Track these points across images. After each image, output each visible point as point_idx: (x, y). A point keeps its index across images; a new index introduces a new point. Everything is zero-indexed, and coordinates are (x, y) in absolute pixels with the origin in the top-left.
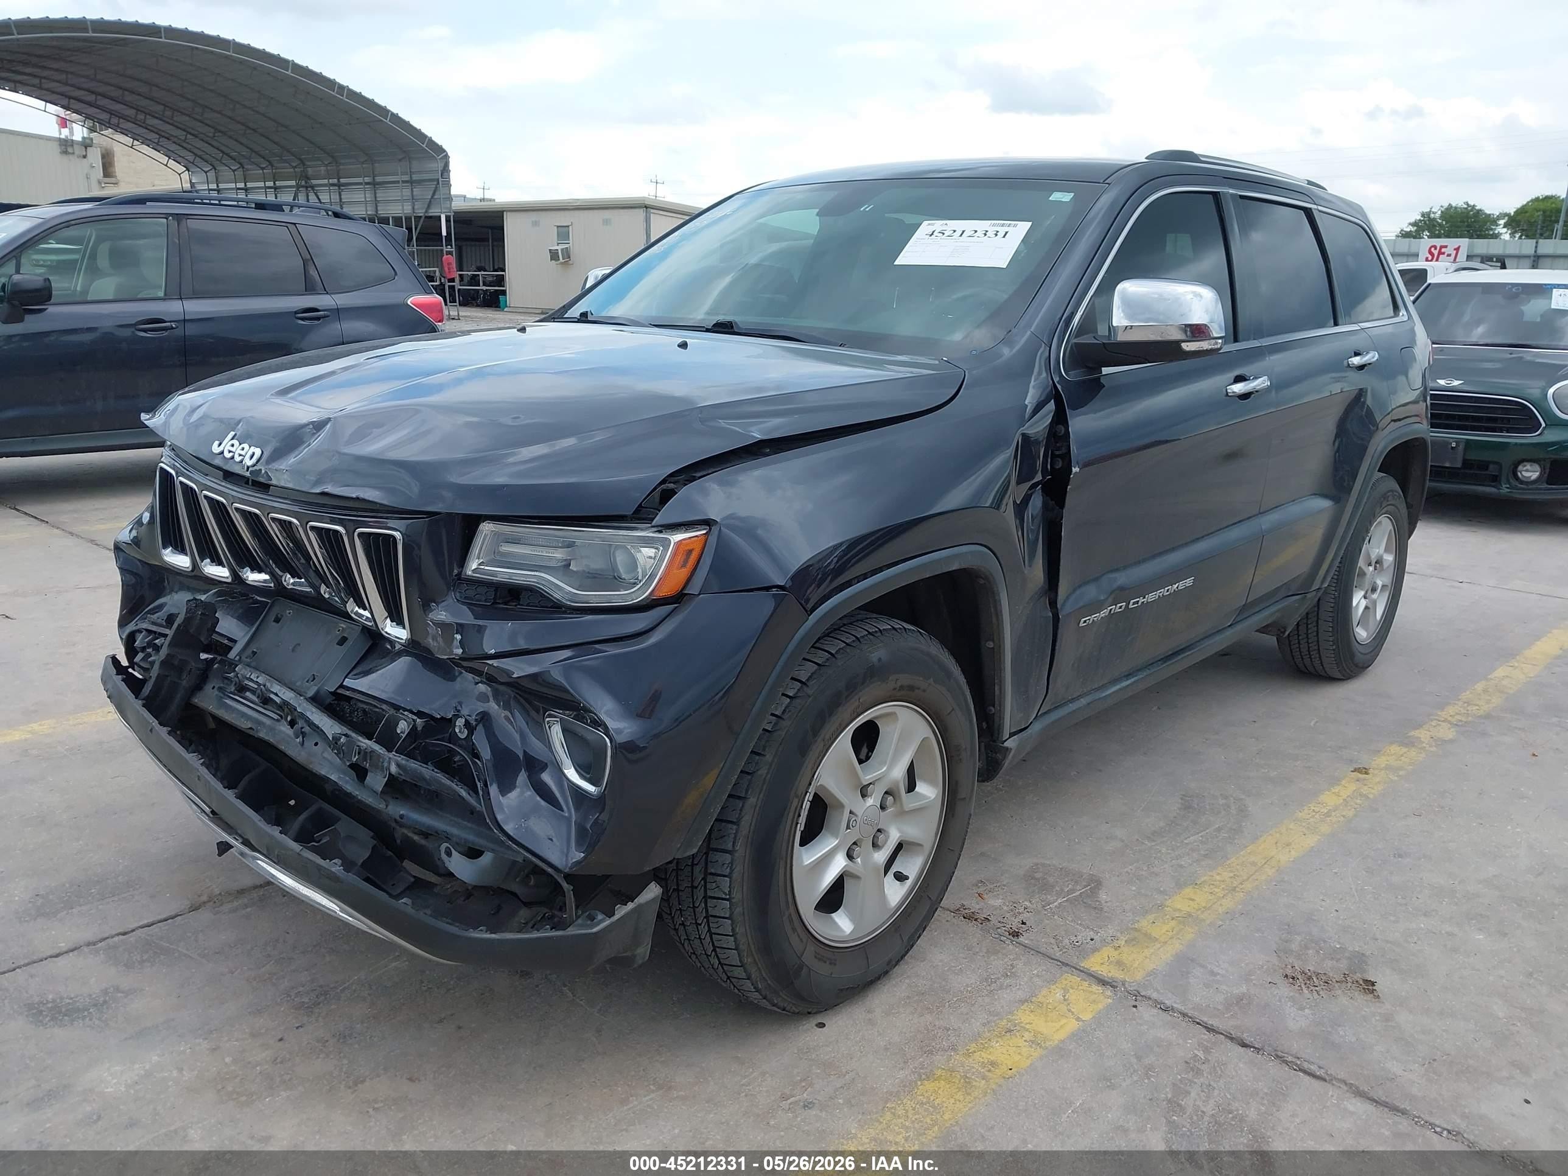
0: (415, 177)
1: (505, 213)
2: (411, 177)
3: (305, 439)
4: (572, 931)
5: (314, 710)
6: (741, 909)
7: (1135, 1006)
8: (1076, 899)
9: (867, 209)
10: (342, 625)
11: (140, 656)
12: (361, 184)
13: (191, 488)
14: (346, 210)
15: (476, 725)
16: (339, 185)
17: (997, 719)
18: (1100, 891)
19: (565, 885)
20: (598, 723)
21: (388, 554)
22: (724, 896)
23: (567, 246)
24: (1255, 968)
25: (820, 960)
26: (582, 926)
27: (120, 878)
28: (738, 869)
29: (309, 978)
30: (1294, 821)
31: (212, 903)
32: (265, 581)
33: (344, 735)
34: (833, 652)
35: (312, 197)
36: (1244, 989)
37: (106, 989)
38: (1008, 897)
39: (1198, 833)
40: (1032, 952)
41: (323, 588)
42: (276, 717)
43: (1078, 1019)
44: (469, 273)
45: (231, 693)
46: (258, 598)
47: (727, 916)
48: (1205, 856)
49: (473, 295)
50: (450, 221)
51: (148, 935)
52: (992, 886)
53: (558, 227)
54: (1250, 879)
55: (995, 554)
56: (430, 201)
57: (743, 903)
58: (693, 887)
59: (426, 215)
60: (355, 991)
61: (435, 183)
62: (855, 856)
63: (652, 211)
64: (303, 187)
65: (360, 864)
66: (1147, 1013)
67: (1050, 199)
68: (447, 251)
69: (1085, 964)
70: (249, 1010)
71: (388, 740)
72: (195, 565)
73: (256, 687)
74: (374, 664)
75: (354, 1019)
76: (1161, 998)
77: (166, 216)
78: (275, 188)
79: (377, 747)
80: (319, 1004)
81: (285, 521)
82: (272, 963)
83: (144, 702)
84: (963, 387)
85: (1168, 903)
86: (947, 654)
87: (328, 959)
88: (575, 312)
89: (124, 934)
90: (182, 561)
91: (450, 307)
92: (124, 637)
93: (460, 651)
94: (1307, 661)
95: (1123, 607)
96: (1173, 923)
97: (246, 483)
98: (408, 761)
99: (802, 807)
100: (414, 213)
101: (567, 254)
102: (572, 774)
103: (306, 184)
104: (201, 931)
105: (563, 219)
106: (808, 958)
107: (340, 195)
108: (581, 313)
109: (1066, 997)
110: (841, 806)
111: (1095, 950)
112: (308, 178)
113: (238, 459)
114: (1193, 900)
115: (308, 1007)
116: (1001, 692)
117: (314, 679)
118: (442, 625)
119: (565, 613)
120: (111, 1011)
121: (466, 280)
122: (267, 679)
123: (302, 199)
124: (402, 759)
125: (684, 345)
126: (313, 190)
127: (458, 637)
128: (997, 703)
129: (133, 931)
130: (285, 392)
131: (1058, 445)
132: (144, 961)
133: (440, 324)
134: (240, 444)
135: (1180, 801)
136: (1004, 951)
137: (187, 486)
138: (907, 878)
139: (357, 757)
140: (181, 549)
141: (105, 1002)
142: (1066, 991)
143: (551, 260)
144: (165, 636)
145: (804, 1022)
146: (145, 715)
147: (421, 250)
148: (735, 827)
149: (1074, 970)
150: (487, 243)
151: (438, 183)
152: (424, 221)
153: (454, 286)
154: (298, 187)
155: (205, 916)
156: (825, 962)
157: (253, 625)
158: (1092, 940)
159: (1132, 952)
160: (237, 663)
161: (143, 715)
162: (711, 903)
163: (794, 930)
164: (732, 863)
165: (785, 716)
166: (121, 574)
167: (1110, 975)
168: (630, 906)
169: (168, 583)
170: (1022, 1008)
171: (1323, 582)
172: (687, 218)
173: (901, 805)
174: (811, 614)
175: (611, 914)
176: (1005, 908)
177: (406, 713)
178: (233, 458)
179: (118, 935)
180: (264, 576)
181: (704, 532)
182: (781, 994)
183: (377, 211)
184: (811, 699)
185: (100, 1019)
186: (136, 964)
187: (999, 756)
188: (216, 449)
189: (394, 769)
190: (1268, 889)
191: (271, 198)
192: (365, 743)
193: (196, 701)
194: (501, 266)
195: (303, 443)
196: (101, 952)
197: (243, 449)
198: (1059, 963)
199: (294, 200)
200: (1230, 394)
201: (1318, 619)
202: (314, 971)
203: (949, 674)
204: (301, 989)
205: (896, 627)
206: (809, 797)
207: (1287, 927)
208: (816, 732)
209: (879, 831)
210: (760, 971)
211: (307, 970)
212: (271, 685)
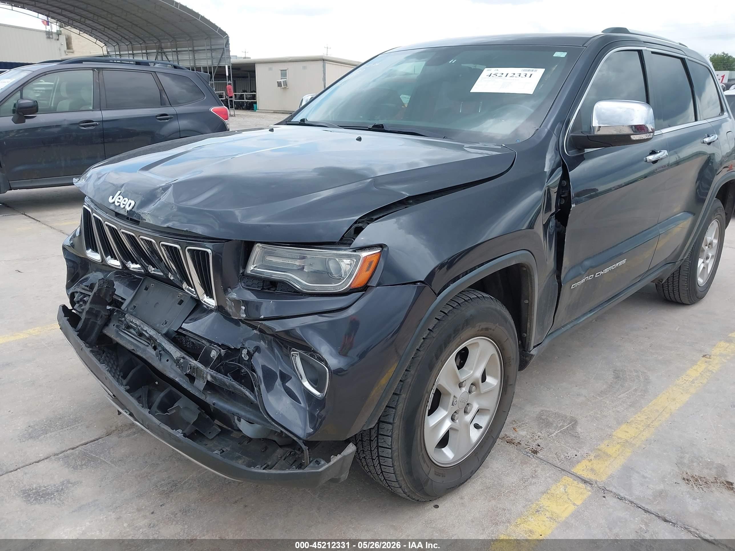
0: (213, 47)
1: (256, 64)
2: (211, 47)
3: (158, 196)
4: (307, 470)
5: (166, 342)
6: (397, 453)
7: (604, 497)
8: (565, 431)
9: (453, 62)
10: (180, 294)
11: (77, 305)
12: (187, 51)
13: (100, 220)
14: (181, 64)
15: (253, 354)
16: (177, 52)
17: (527, 340)
18: (577, 426)
19: (303, 446)
20: (322, 360)
21: (204, 261)
22: (388, 447)
23: (285, 80)
24: (667, 474)
25: (437, 475)
26: (313, 468)
27: (71, 416)
28: (396, 432)
29: (167, 476)
30: (675, 385)
31: (117, 431)
32: (139, 269)
33: (182, 358)
34: (446, 312)
35: (164, 58)
36: (662, 487)
37: (63, 481)
38: (529, 430)
39: (625, 392)
40: (545, 462)
41: (170, 274)
42: (146, 344)
43: (574, 504)
44: (239, 93)
45: (123, 329)
46: (136, 276)
47: (390, 456)
48: (630, 406)
49: (241, 104)
50: (230, 68)
51: (85, 450)
52: (520, 424)
53: (281, 70)
54: (657, 420)
55: (532, 254)
56: (220, 59)
57: (398, 450)
58: (371, 440)
59: (219, 66)
60: (191, 484)
61: (223, 50)
62: (455, 419)
63: (326, 62)
64: (160, 53)
65: (192, 423)
66: (611, 501)
67: (554, 56)
68: (228, 83)
69: (574, 470)
70: (136, 495)
71: (206, 361)
72: (103, 259)
73: (136, 327)
74: (197, 316)
75: (191, 501)
76: (618, 492)
77: (93, 69)
78: (147, 53)
79: (200, 365)
80: (173, 491)
81: (148, 241)
82: (147, 467)
83: (78, 333)
84: (515, 162)
85: (614, 433)
86: (505, 308)
87: (176, 465)
88: (297, 119)
89: (73, 449)
90: (96, 257)
91: (231, 110)
92: (69, 294)
93: (244, 316)
94: (672, 295)
95: (592, 277)
96: (618, 446)
97: (127, 219)
98: (217, 374)
99: (429, 397)
100: (213, 65)
101: (286, 83)
102: (307, 384)
103: (161, 51)
104: (112, 447)
105: (283, 67)
106: (432, 476)
107: (177, 56)
108: (301, 120)
109: (566, 491)
110: (448, 394)
111: (578, 462)
112: (162, 48)
113: (122, 206)
114: (627, 432)
115: (167, 493)
116: (530, 326)
117: (166, 323)
118: (234, 300)
119: (302, 295)
120: (65, 495)
121: (238, 97)
122: (141, 323)
123: (159, 58)
124: (213, 373)
125: (359, 139)
126: (165, 54)
127: (243, 308)
128: (528, 331)
129: (77, 447)
130: (147, 168)
131: (563, 191)
132: (82, 465)
133: (226, 121)
134: (123, 198)
135: (613, 373)
136: (530, 462)
137: (97, 219)
138: (481, 427)
139: (189, 370)
140: (95, 250)
141: (62, 489)
142: (565, 487)
143: (278, 86)
144: (90, 296)
145: (427, 505)
146: (79, 341)
147: (216, 83)
148: (394, 410)
149: (568, 473)
150: (247, 79)
151: (224, 50)
152: (217, 69)
153: (232, 100)
154: (158, 53)
155: (114, 438)
156: (440, 476)
157: (135, 290)
158: (576, 455)
159: (599, 463)
160: (125, 313)
161: (77, 341)
162: (380, 449)
163: (425, 461)
164: (392, 429)
165: (421, 349)
166: (67, 262)
167: (588, 477)
168: (339, 457)
169: (91, 267)
170: (543, 497)
171: (684, 256)
172: (355, 67)
173: (480, 390)
174: (438, 296)
175: (328, 461)
176: (528, 436)
177: (215, 346)
178: (119, 205)
179: (69, 449)
180: (138, 266)
181: (379, 251)
182: (417, 494)
183: (195, 64)
184: (435, 339)
185: (59, 499)
186: (79, 467)
187: (527, 359)
188: (111, 200)
189: (209, 378)
190: (667, 426)
191: (145, 59)
192: (194, 363)
193: (105, 332)
194: (254, 90)
195: (157, 198)
196: (61, 460)
197: (125, 201)
198: (560, 469)
199: (155, 60)
200: (648, 161)
201: (679, 274)
202: (169, 472)
203: (506, 320)
204: (163, 482)
205: (479, 296)
206: (433, 391)
207: (680, 449)
208: (437, 357)
209: (468, 404)
210: (406, 484)
211: (166, 471)
212: (143, 327)
